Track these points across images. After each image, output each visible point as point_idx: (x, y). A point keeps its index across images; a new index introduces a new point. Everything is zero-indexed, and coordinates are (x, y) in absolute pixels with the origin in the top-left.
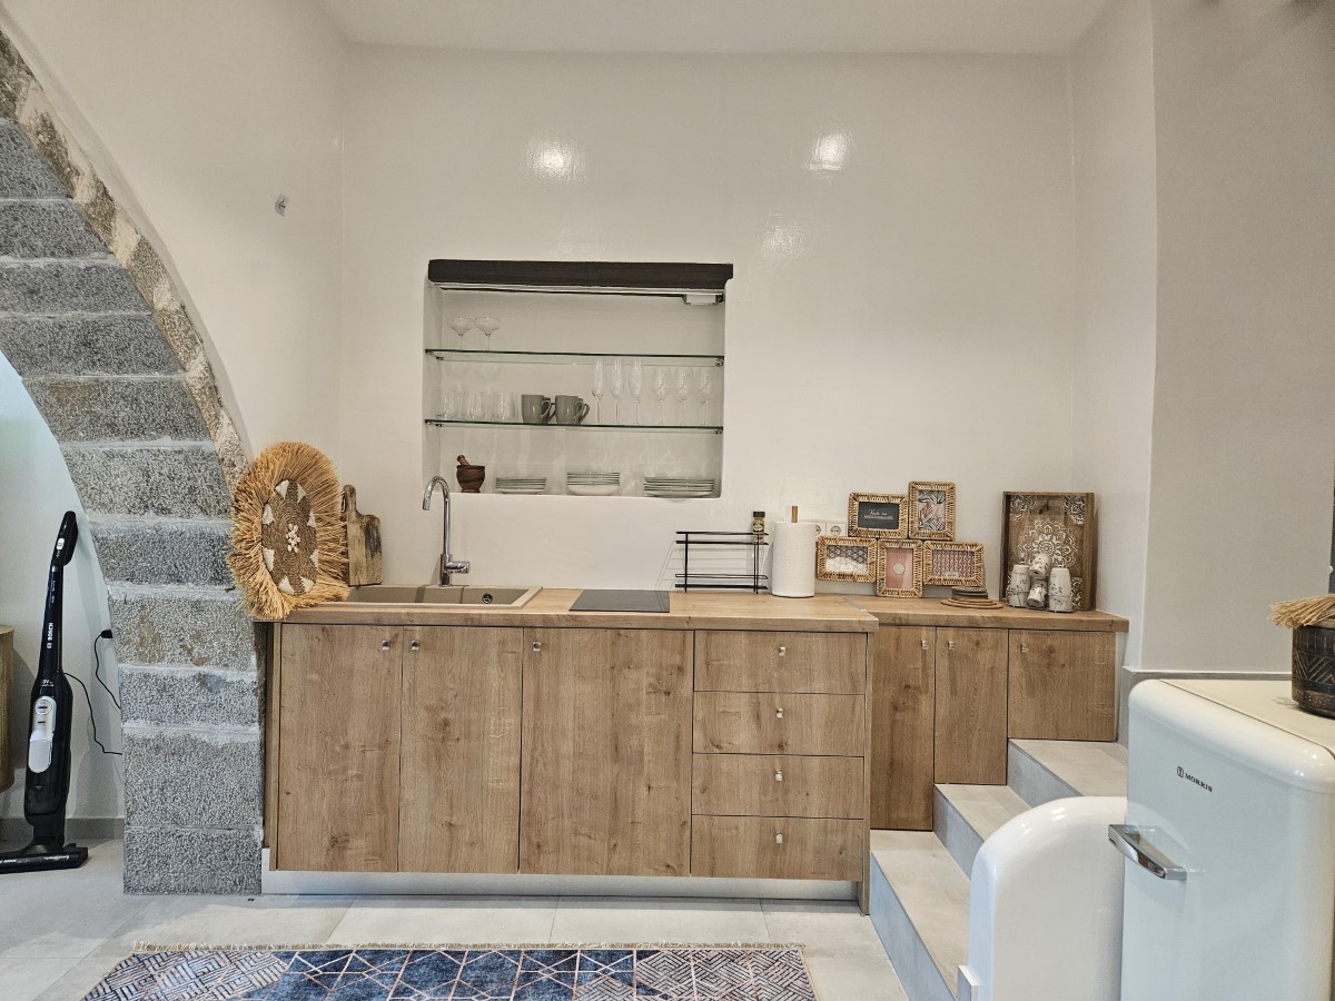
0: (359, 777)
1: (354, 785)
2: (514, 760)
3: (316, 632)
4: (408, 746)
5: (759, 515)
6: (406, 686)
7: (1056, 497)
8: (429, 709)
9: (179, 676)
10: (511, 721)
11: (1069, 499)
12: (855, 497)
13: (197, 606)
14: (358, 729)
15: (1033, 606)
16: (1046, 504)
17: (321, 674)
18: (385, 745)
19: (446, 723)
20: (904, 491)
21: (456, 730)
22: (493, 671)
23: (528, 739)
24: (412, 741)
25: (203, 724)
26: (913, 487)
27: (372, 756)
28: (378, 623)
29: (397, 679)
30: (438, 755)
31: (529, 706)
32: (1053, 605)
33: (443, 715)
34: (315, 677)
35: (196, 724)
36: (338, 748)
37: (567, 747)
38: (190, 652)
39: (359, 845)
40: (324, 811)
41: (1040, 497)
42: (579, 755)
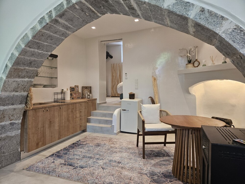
0: (40, 133)
1: (40, 134)
2: (58, 124)
3: (34, 111)
4: (46, 126)
5: (63, 90)
6: (46, 117)
7: (87, 87)
8: (49, 120)
9: (6, 124)
10: (58, 119)
11: (89, 87)
12: (70, 87)
13: (15, 109)
14: (40, 125)
15: (89, 98)
16: (86, 88)
17: (35, 118)
18: (43, 127)
19: (51, 121)
20: (74, 86)
21: (52, 122)
22: (56, 113)
23: (60, 121)
24: (47, 126)
25: (10, 132)
26: (75, 86)
27: (42, 129)
28: (43, 108)
29: (45, 116)
30: (50, 126)
31: (60, 117)
32: (90, 98)
33: (50, 120)
34: (34, 118)
35: (9, 133)
36: (37, 129)
37: (63, 121)
38: (10, 118)
39: (40, 143)
40: (36, 140)
41: (86, 87)
42: (65, 122)
